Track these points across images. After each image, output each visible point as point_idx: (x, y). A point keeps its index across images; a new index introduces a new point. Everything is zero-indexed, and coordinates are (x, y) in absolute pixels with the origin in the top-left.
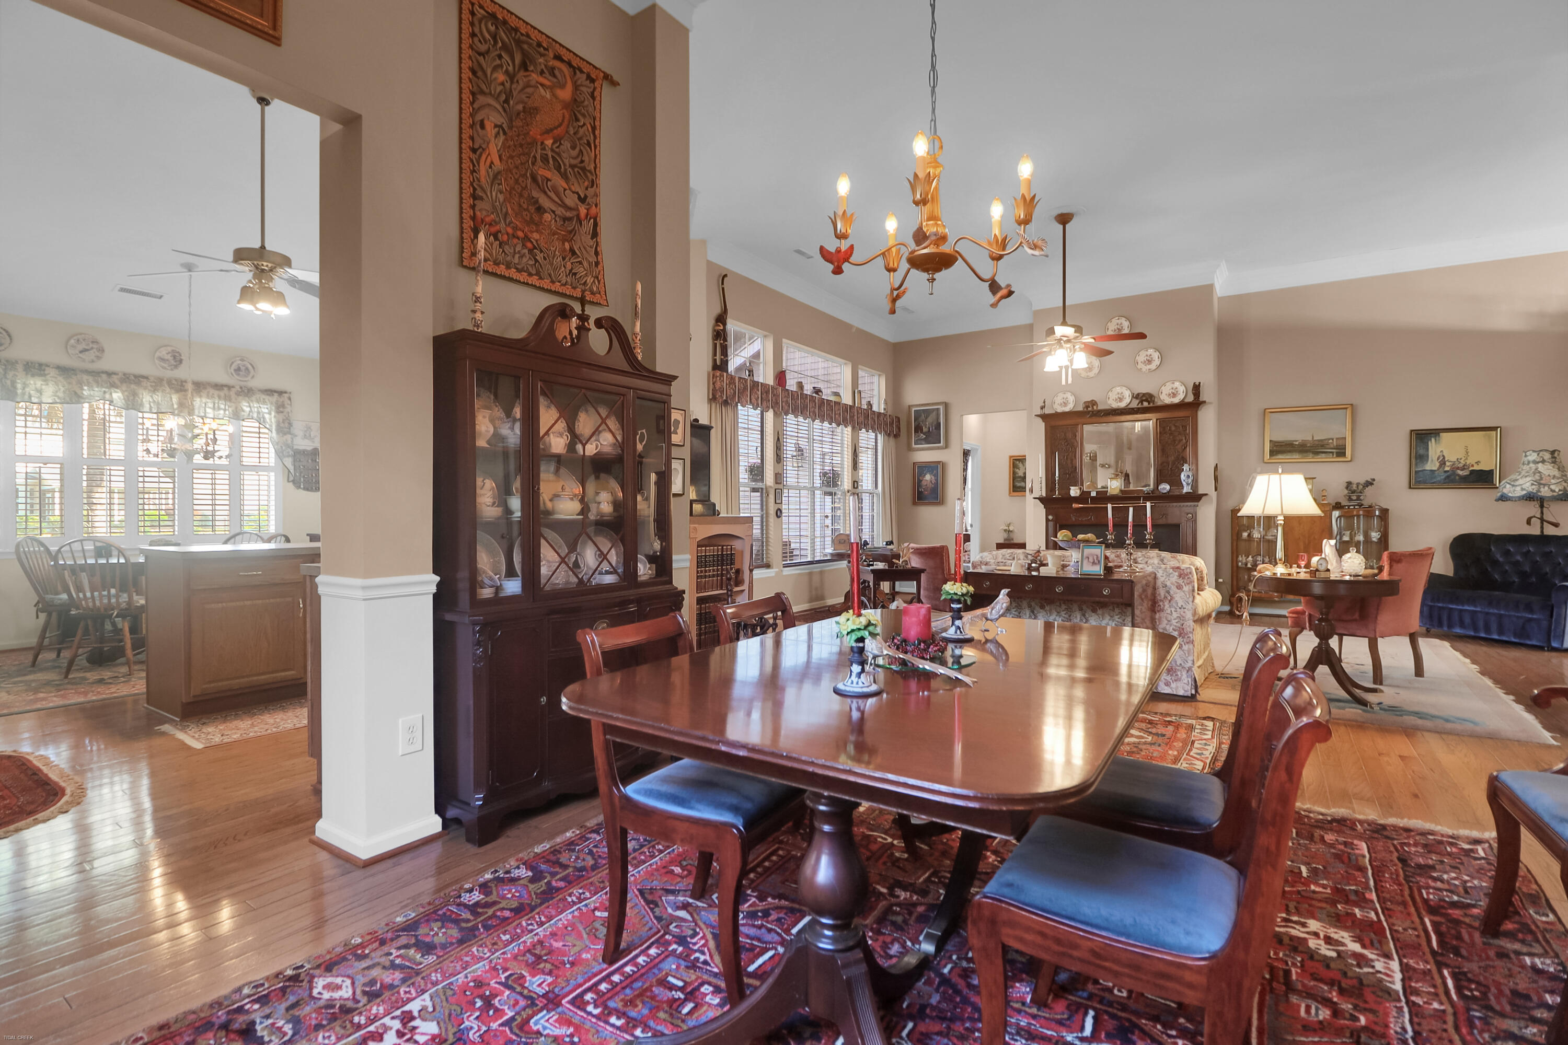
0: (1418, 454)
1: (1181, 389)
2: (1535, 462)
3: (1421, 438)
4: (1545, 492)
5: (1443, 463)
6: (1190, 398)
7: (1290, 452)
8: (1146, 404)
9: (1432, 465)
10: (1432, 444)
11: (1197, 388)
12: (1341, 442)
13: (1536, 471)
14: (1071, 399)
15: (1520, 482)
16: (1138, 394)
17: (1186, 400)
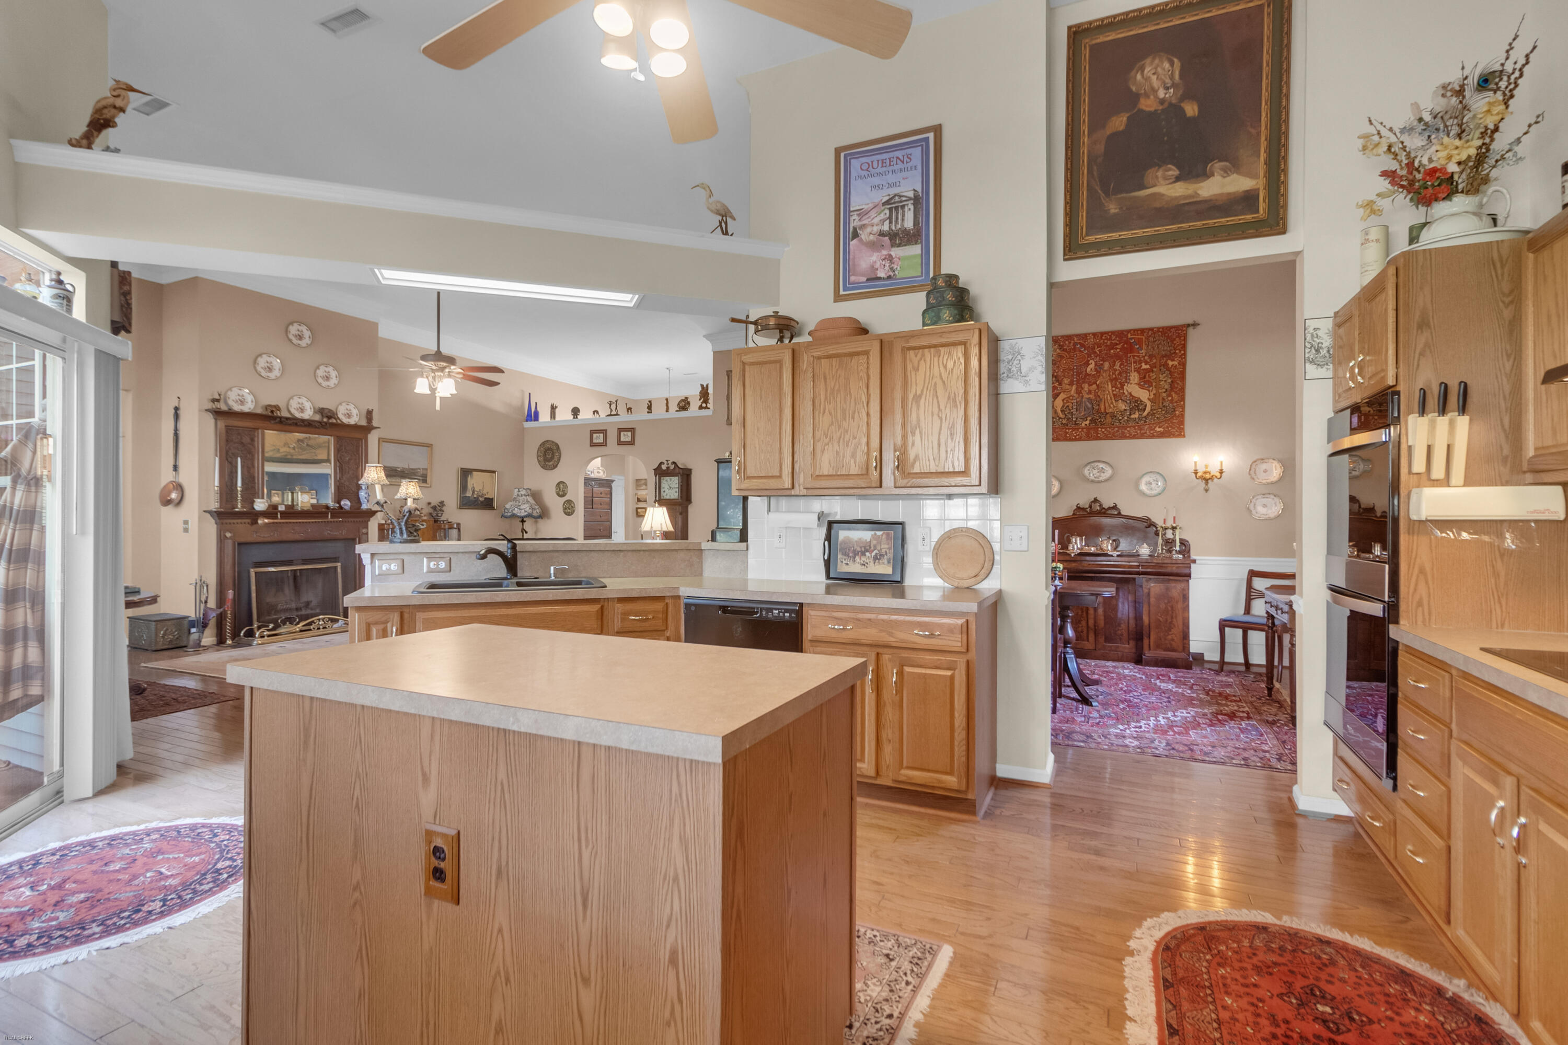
0: (464, 487)
1: (355, 412)
2: (525, 495)
3: (465, 473)
4: (535, 514)
5: (473, 492)
6: (364, 423)
7: (395, 476)
8: (325, 420)
9: (469, 494)
10: (469, 478)
11: (369, 413)
12: (425, 472)
13: (528, 502)
14: (249, 398)
15: (522, 507)
16: (323, 409)
17: (359, 424)
